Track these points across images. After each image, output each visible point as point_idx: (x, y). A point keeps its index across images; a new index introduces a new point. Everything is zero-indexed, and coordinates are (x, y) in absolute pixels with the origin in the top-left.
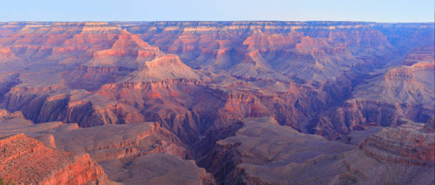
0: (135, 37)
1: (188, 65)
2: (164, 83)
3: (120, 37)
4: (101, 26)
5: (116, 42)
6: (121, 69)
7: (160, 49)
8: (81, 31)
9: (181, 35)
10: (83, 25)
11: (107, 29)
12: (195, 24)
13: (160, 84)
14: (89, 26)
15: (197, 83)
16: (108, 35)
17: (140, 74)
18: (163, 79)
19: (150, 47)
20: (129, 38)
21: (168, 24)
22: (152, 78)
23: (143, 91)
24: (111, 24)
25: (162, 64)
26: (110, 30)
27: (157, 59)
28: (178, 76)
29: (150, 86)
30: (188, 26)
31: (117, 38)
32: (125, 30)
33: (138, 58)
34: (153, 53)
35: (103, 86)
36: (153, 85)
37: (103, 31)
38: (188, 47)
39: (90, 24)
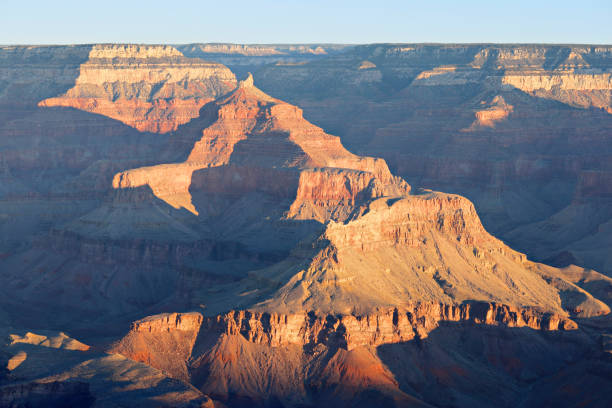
0: (287, 116)
1: (512, 244)
2: (404, 321)
3: (227, 112)
4: (153, 62)
5: (209, 133)
6: (219, 250)
7: (393, 171)
8: (72, 85)
9: (487, 107)
10: (77, 56)
11: (176, 75)
12: (554, 57)
13: (386, 324)
14: (103, 62)
15: (553, 326)
16: (178, 104)
17: (305, 280)
18: (398, 302)
19: (349, 162)
20: (264, 109)
21: (431, 54)
22: (353, 297)
23: (308, 349)
24: (192, 54)
25: (397, 235)
26: (185, 83)
27: (378, 215)
28: (464, 292)
29: (342, 328)
30: (520, 68)
31: (210, 115)
32: (249, 82)
33: (294, 207)
34: (360, 185)
35: (144, 326)
36: (350, 323)
37: (157, 87)
38: (520, 163)
39: (109, 54)
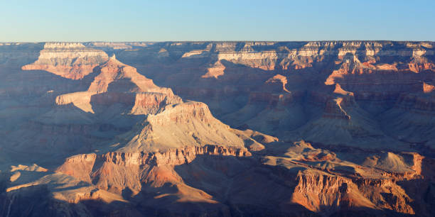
0: (130, 71)
1: (224, 121)
2: (180, 154)
3: (104, 70)
4: (72, 50)
5: (97, 79)
6: (103, 127)
7: (175, 93)
8: (37, 59)
9: (212, 67)
10: (39, 47)
11: (82, 55)
12: (239, 46)
13: (173, 155)
14: (50, 50)
15: (241, 154)
16: (83, 67)
17: (139, 138)
18: (178, 146)
19: (157, 90)
20: (120, 69)
21: (189, 46)
22: (159, 145)
23: (141, 167)
24: (89, 46)
25: (177, 119)
26: (86, 58)
27: (169, 111)
28: (205, 142)
29: (155, 158)
30: (225, 51)
31: (97, 71)
32: (114, 58)
33: (134, 109)
34: (161, 99)
35: (71, 160)
36: (159, 156)
37: (74, 60)
38: (226, 89)
39: (53, 46)
